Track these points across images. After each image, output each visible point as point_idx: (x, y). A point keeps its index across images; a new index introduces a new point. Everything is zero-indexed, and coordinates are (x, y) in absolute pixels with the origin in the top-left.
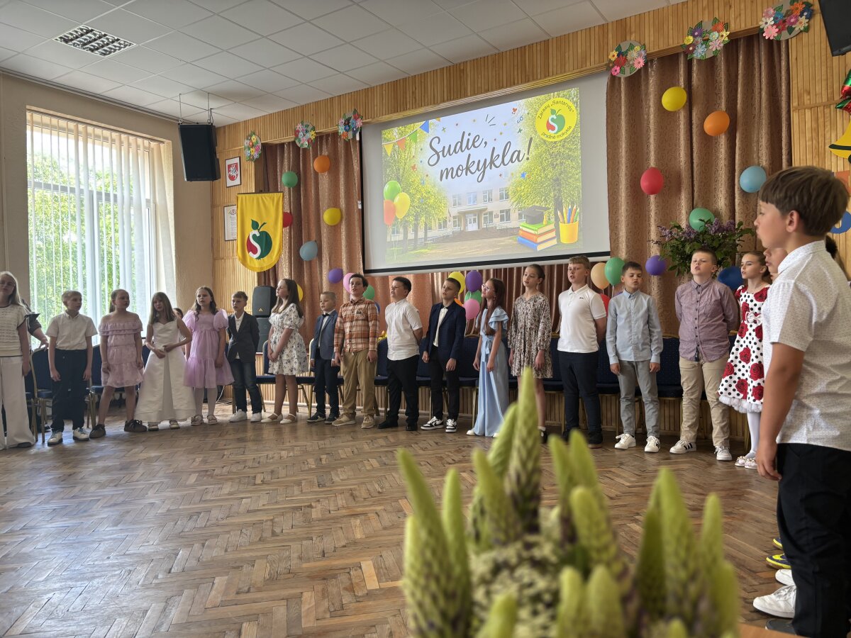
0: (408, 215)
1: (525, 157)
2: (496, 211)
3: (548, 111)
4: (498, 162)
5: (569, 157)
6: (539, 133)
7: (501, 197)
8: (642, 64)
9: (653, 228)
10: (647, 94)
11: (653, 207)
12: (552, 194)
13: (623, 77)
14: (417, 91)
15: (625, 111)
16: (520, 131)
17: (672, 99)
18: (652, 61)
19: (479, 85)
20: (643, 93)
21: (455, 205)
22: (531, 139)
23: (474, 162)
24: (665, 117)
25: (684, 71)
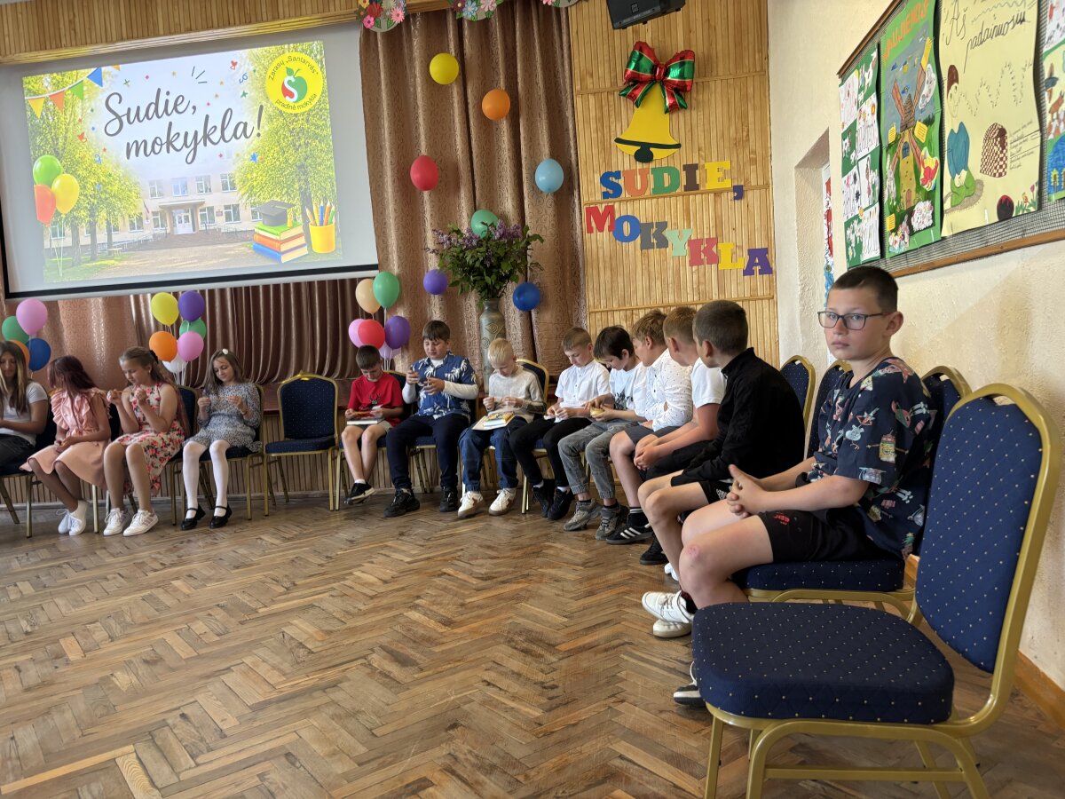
0: (77, 208)
1: (256, 131)
2: (219, 207)
3: (283, 69)
4: (216, 137)
5: (316, 136)
6: (273, 100)
7: (225, 187)
8: (401, 18)
9: (429, 235)
10: (411, 60)
11: (427, 207)
12: (296, 186)
13: (379, 31)
14: (77, 19)
15: (386, 79)
16: (244, 94)
17: (442, 68)
18: (414, 16)
19: (177, 20)
20: (407, 57)
21: (153, 195)
22: (261, 107)
23: (178, 134)
24: (436, 91)
25: (454, 35)
